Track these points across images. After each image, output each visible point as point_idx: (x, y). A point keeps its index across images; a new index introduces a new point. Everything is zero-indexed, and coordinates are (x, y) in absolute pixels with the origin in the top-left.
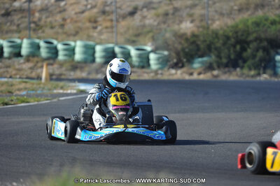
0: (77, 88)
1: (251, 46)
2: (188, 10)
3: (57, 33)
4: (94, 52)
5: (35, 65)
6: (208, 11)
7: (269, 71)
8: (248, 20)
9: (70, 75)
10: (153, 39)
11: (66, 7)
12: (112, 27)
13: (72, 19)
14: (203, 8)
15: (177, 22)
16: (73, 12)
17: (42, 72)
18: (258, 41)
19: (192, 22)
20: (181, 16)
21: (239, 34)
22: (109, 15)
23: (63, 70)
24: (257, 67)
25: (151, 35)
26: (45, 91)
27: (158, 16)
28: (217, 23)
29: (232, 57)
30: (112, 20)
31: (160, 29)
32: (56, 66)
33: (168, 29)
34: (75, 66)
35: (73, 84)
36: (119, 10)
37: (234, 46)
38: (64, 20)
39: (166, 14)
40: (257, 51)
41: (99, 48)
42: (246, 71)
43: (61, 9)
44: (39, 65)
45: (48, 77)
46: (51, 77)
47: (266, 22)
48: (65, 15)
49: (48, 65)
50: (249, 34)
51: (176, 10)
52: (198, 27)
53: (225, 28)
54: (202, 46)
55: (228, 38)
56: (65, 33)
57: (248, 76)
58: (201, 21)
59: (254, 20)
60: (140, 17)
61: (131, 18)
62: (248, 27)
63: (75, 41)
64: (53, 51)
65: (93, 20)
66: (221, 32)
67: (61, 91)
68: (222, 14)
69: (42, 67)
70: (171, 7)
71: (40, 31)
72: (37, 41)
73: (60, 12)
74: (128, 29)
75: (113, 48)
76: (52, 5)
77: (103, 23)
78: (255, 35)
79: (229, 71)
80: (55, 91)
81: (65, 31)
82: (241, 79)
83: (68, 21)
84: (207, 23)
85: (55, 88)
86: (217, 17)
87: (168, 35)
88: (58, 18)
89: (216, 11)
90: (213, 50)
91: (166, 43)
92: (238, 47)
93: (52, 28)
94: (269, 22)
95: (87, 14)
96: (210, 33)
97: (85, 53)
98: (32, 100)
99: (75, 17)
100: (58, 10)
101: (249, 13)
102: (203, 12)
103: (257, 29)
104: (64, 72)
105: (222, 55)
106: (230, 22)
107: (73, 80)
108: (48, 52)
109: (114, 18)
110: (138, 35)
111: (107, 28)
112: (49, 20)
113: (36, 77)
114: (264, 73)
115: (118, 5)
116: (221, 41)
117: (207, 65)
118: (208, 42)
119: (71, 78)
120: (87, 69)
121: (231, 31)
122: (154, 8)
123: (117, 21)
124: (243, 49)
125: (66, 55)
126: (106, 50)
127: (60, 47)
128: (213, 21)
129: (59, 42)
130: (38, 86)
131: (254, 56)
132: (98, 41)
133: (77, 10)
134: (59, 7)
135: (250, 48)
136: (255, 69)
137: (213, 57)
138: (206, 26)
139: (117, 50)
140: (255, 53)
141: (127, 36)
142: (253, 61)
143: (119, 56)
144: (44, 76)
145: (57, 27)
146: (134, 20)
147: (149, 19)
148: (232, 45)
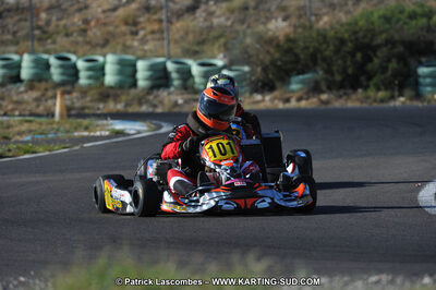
0: (110, 127)
1: (379, 53)
3: (77, 43)
4: (135, 71)
5: (43, 95)
6: (310, 2)
7: (409, 92)
8: (372, 13)
9: (99, 109)
10: (226, 48)
11: (89, 2)
12: (161, 31)
13: (98, 20)
15: (263, 20)
16: (100, 10)
17: (55, 104)
18: (390, 46)
19: (284, 19)
20: (269, 10)
21: (361, 34)
22: (155, 13)
23: (87, 101)
24: (388, 86)
25: (222, 40)
26: (60, 135)
27: (232, 11)
28: (326, 19)
29: (350, 71)
30: (160, 21)
31: (237, 32)
32: (75, 95)
33: (249, 31)
34: (106, 94)
35: (105, 122)
36: (171, 5)
37: (353, 54)
38: (86, 22)
39: (246, 8)
40: (389, 60)
41: (141, 65)
42: (371, 93)
43: (82, 6)
44: (50, 93)
45: (65, 113)
46: (69, 112)
47: (400, 16)
48: (88, 14)
49: (63, 93)
50: (374, 35)
53: (338, 27)
54: (302, 56)
55: (342, 42)
57: (375, 101)
58: (300, 17)
59: (381, 12)
60: (204, 15)
61: (191, 17)
62: (373, 23)
63: (104, 56)
64: (72, 71)
65: (131, 21)
66: (332, 33)
67: (86, 134)
68: (332, 6)
69: (55, 97)
71: (49, 41)
72: (45, 56)
73: (80, 10)
74: (187, 33)
75: (164, 64)
77: (147, 25)
78: (384, 36)
79: (345, 94)
80: (76, 134)
81: (88, 39)
82: (365, 105)
83: (93, 24)
84: (310, 21)
85: (76, 129)
86: (324, 10)
87: (248, 41)
88: (77, 19)
89: (323, 1)
90: (319, 62)
91: (246, 52)
92: (359, 56)
93: (67, 35)
94: (406, 14)
95: (121, 12)
96: (314, 35)
97: (120, 73)
98: (41, 150)
99: (102, 16)
100: (76, 7)
102: (302, 2)
103: (387, 26)
104: (89, 104)
105: (335, 68)
106: (343, 18)
107: (104, 116)
108: (63, 74)
109: (164, 17)
110: (202, 43)
111: (153, 32)
112: (62, 23)
113: (45, 113)
114: (401, 95)
116: (332, 48)
117: (312, 85)
118: (311, 50)
119: (99, 112)
120: (124, 98)
121: (347, 31)
123: (170, 22)
124: (367, 59)
125: (90, 77)
126: (152, 68)
127: (81, 64)
128: (318, 16)
129: (78, 57)
130: (50, 126)
131: (384, 69)
132: (140, 53)
133: (106, 7)
134: (78, 2)
135: (377, 57)
136: (386, 89)
137: (321, 73)
138: (307, 24)
139: (170, 66)
140: (385, 64)
141: (186, 45)
142: (382, 77)
143: (174, 75)
144: (58, 110)
145: (75, 34)
146: (195, 18)
147: (219, 17)
148: (349, 53)
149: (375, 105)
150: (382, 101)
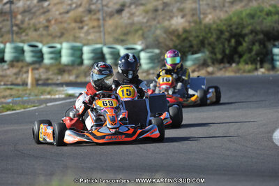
0: (66, 92)
1: (246, 39)
2: (178, 4)
3: (42, 35)
4: (82, 54)
5: (20, 71)
6: (199, 5)
7: (267, 65)
8: (241, 12)
9: (58, 79)
10: (143, 37)
11: (50, 7)
12: (99, 27)
13: (56, 20)
14: (195, 2)
15: (168, 18)
16: (57, 13)
17: (28, 77)
18: (254, 34)
19: (183, 17)
20: (172, 11)
21: (234, 27)
22: (95, 14)
23: (50, 75)
24: (253, 61)
25: (140, 32)
26: (31, 98)
27: (147, 12)
28: (210, 16)
29: (227, 52)
30: (98, 19)
31: (150, 26)
32: (41, 70)
33: (158, 26)
34: (62, 70)
35: (62, 89)
36: (105, 9)
37: (229, 41)
38: (49, 21)
39: (156, 10)
40: (253, 44)
41: (86, 49)
42: (242, 66)
43: (45, 10)
44: (24, 70)
45: (34, 83)
46: (37, 82)
47: (260, 14)
48: (49, 15)
49: (33, 69)
50: (244, 27)
51: (166, 5)
52: (190, 22)
53: (218, 22)
54: (195, 42)
55: (222, 32)
56: (50, 35)
57: (244, 72)
58: (193, 15)
59: (248, 12)
60: (128, 15)
61: (119, 17)
62: (242, 19)
63: (61, 43)
64: (39, 55)
65: (78, 20)
66: (214, 26)
67: (49, 97)
68: (214, 8)
69: (27, 72)
70: (160, 2)
71: (24, 34)
72: (21, 45)
73: (44, 13)
74: (116, 27)
75: (101, 49)
76: (35, 6)
77: (90, 22)
78: (250, 28)
79: (224, 67)
80: (42, 97)
81: (50, 32)
82: (238, 75)
83: (53, 22)
84: (199, 18)
85: (42, 94)
86: (209, 11)
87: (158, 32)
88: (42, 19)
89: (208, 5)
90: (206, 46)
91: (157, 40)
92: (233, 41)
93: (36, 30)
94: (264, 13)
95: (71, 14)
96: (203, 27)
97: (72, 55)
98: (19, 108)
99: (59, 17)
100: (41, 11)
101: (243, 4)
102: (194, 6)
103: (252, 21)
104: (52, 77)
105: (217, 50)
106: (223, 16)
107: (62, 84)
108: (33, 56)
109: (101, 17)
110: (126, 34)
111: (93, 27)
112: (32, 21)
113: (21, 83)
114: (261, 67)
115: (104, 3)
116: (215, 36)
117: (201, 62)
118: (201, 38)
119: (58, 82)
120: (75, 72)
121: (224, 24)
122: (142, 5)
123: (104, 20)
124: (239, 43)
125: (52, 58)
126: (94, 51)
127: (45, 50)
128: (205, 14)
129: (44, 45)
130: (24, 92)
131: (250, 50)
132: (84, 42)
133: (62, 11)
134: (43, 8)
135: (245, 41)
136: (252, 63)
137: (207, 53)
138: (198, 20)
139: (106, 50)
140: (250, 47)
141: (116, 35)
142: (249, 55)
143: (108, 56)
144: (29, 81)
145: (41, 29)
146: (122, 18)
147: (138, 16)
148: (226, 39)
149: (245, 74)
150: (249, 71)
